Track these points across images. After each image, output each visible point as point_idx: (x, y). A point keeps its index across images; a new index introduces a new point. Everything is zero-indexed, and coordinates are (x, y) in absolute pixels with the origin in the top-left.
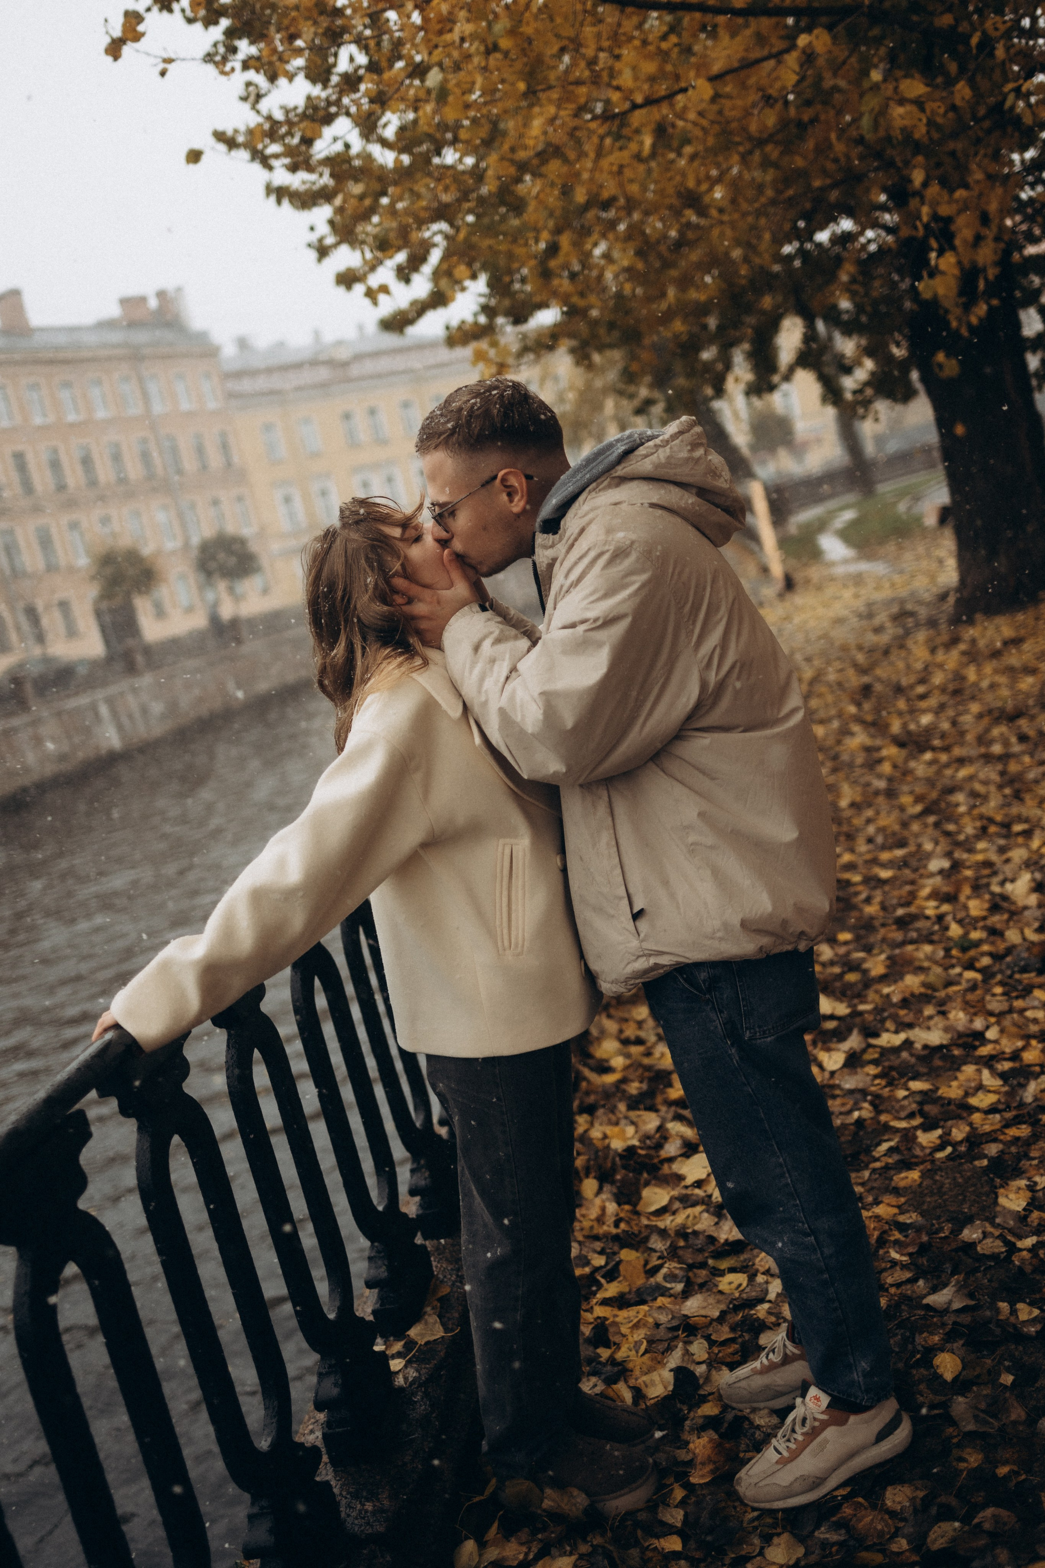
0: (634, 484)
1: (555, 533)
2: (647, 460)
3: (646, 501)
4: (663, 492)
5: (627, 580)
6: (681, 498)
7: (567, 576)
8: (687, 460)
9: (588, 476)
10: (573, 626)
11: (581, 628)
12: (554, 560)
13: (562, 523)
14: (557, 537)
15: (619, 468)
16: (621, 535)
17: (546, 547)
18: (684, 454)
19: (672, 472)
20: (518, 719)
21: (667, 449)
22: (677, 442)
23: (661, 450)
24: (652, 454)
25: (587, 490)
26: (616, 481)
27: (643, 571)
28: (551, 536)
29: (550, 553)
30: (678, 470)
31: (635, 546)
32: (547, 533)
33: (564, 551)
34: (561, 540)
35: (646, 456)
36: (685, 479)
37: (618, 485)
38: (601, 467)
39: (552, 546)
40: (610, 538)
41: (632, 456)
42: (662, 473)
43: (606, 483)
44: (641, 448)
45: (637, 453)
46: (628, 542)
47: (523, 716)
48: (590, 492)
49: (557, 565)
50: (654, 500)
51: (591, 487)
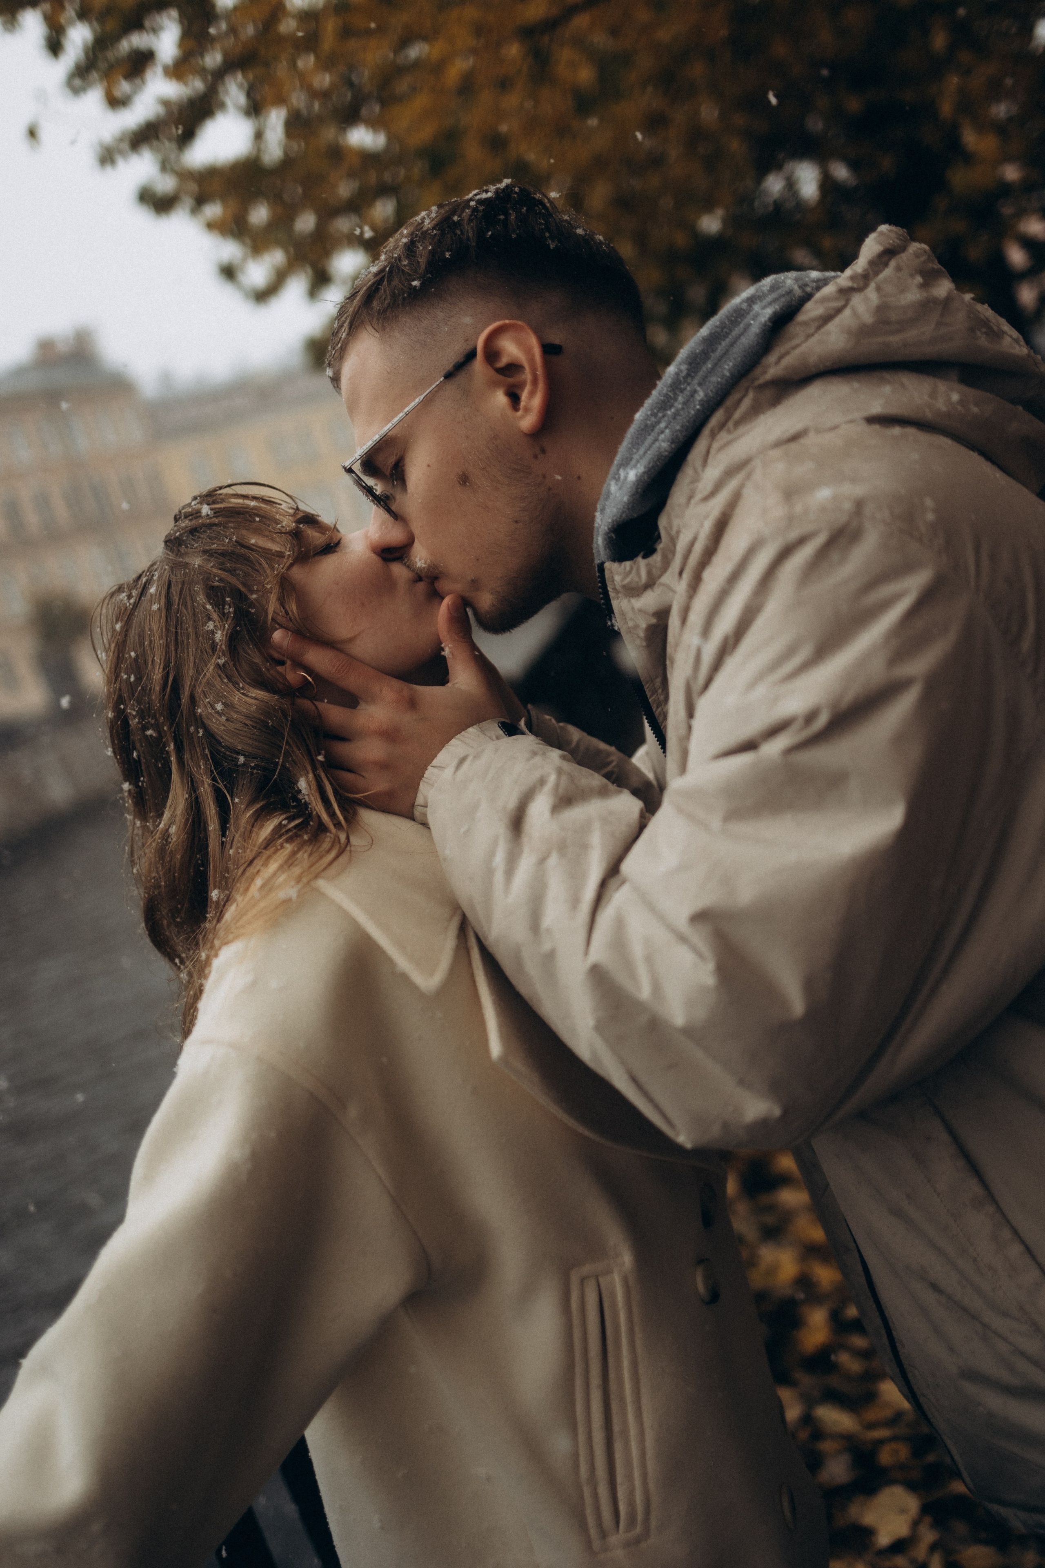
0: (815, 390)
1: (649, 552)
2: (832, 327)
3: (859, 415)
4: (887, 389)
5: (873, 597)
6: (933, 395)
7: (706, 631)
8: (926, 306)
9: (701, 395)
10: (750, 746)
11: (773, 748)
12: (663, 614)
13: (662, 522)
14: (657, 558)
15: (772, 358)
16: (824, 494)
17: (634, 591)
18: (913, 295)
19: (895, 339)
20: (645, 993)
21: (871, 293)
22: (888, 272)
23: (857, 300)
24: (839, 311)
25: (706, 432)
26: (769, 393)
27: (905, 568)
28: (642, 563)
29: (649, 600)
30: (912, 334)
31: (869, 510)
32: (631, 557)
33: (681, 587)
34: (666, 564)
35: (826, 319)
36: (929, 351)
37: (775, 402)
38: (727, 368)
39: (650, 585)
40: (798, 508)
41: (794, 329)
42: (872, 346)
43: (747, 403)
44: (809, 305)
45: (802, 317)
46: (848, 506)
47: (657, 988)
48: (713, 435)
49: (674, 621)
50: (877, 408)
51: (714, 421)
